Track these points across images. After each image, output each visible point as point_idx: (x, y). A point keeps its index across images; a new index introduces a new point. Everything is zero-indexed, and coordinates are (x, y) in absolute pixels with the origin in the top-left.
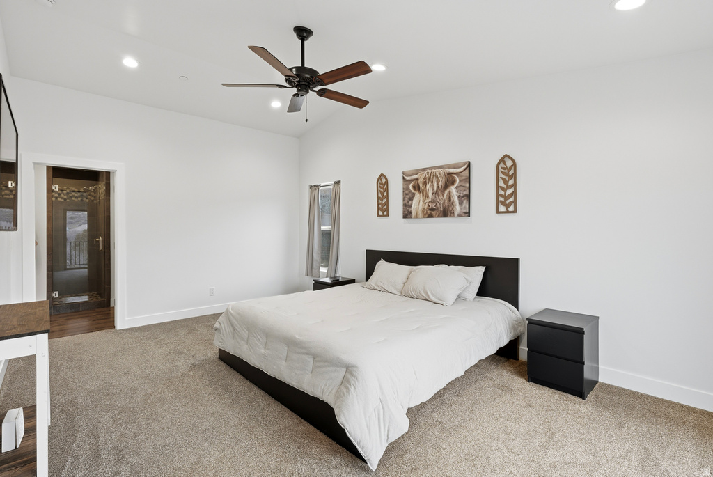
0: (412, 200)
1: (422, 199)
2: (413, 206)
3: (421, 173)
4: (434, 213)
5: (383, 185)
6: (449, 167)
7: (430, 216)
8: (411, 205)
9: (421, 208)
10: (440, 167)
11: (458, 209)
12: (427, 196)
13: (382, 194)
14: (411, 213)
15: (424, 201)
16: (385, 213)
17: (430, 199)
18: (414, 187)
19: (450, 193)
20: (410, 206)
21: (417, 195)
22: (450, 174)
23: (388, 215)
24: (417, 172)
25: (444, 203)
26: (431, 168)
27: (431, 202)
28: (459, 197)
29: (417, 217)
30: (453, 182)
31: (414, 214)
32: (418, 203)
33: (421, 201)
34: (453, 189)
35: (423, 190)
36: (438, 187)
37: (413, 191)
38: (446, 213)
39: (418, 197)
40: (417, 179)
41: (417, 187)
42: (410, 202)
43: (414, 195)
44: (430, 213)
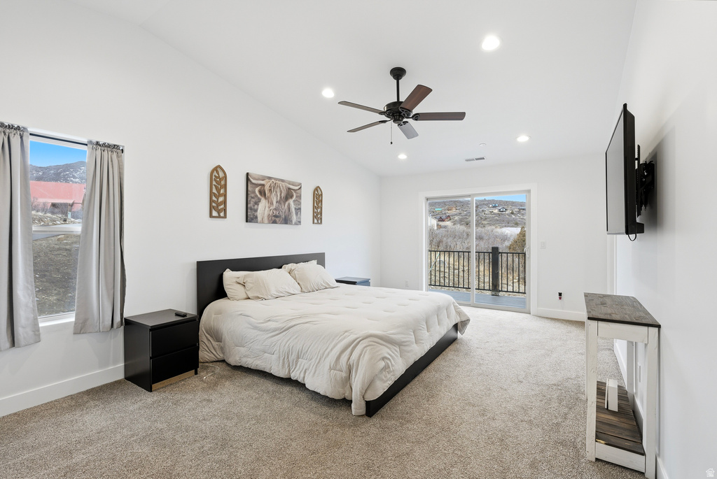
0: (258, 205)
1: (267, 205)
2: (259, 211)
3: (267, 180)
4: (277, 220)
5: (218, 180)
6: (290, 183)
7: (274, 222)
8: (257, 209)
9: (266, 213)
10: (283, 181)
11: (294, 218)
12: (272, 204)
13: (218, 190)
14: (256, 217)
15: (269, 207)
16: (222, 214)
17: (274, 207)
18: (260, 192)
19: (289, 204)
20: (256, 211)
21: (263, 200)
22: (289, 189)
23: (225, 217)
24: (264, 178)
25: (285, 212)
26: (276, 179)
27: (275, 209)
28: (295, 209)
29: (262, 222)
30: (292, 197)
31: (259, 219)
32: (263, 209)
33: (267, 208)
34: (291, 201)
35: (268, 198)
36: (281, 197)
37: (259, 196)
38: (286, 221)
39: (263, 204)
40: (263, 185)
41: (263, 193)
42: (256, 207)
43: (259, 200)
44: (275, 219)
